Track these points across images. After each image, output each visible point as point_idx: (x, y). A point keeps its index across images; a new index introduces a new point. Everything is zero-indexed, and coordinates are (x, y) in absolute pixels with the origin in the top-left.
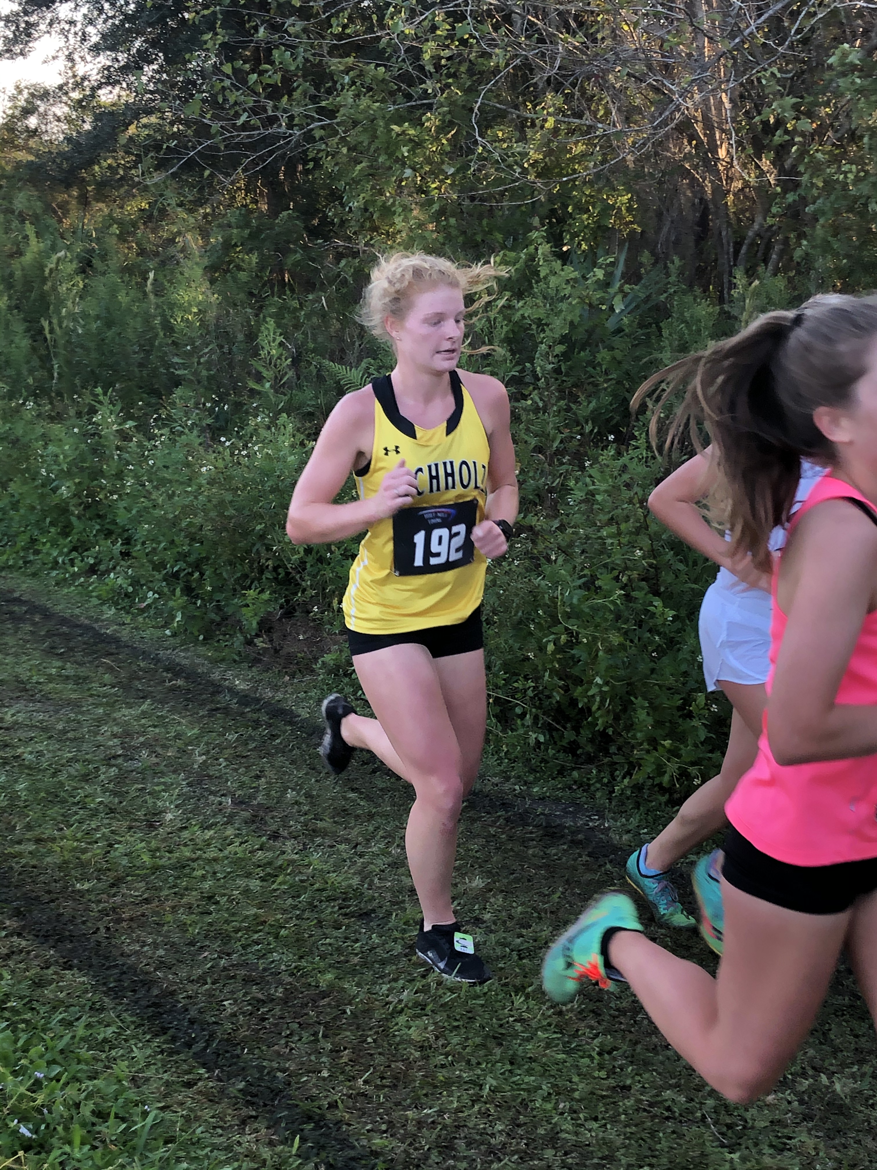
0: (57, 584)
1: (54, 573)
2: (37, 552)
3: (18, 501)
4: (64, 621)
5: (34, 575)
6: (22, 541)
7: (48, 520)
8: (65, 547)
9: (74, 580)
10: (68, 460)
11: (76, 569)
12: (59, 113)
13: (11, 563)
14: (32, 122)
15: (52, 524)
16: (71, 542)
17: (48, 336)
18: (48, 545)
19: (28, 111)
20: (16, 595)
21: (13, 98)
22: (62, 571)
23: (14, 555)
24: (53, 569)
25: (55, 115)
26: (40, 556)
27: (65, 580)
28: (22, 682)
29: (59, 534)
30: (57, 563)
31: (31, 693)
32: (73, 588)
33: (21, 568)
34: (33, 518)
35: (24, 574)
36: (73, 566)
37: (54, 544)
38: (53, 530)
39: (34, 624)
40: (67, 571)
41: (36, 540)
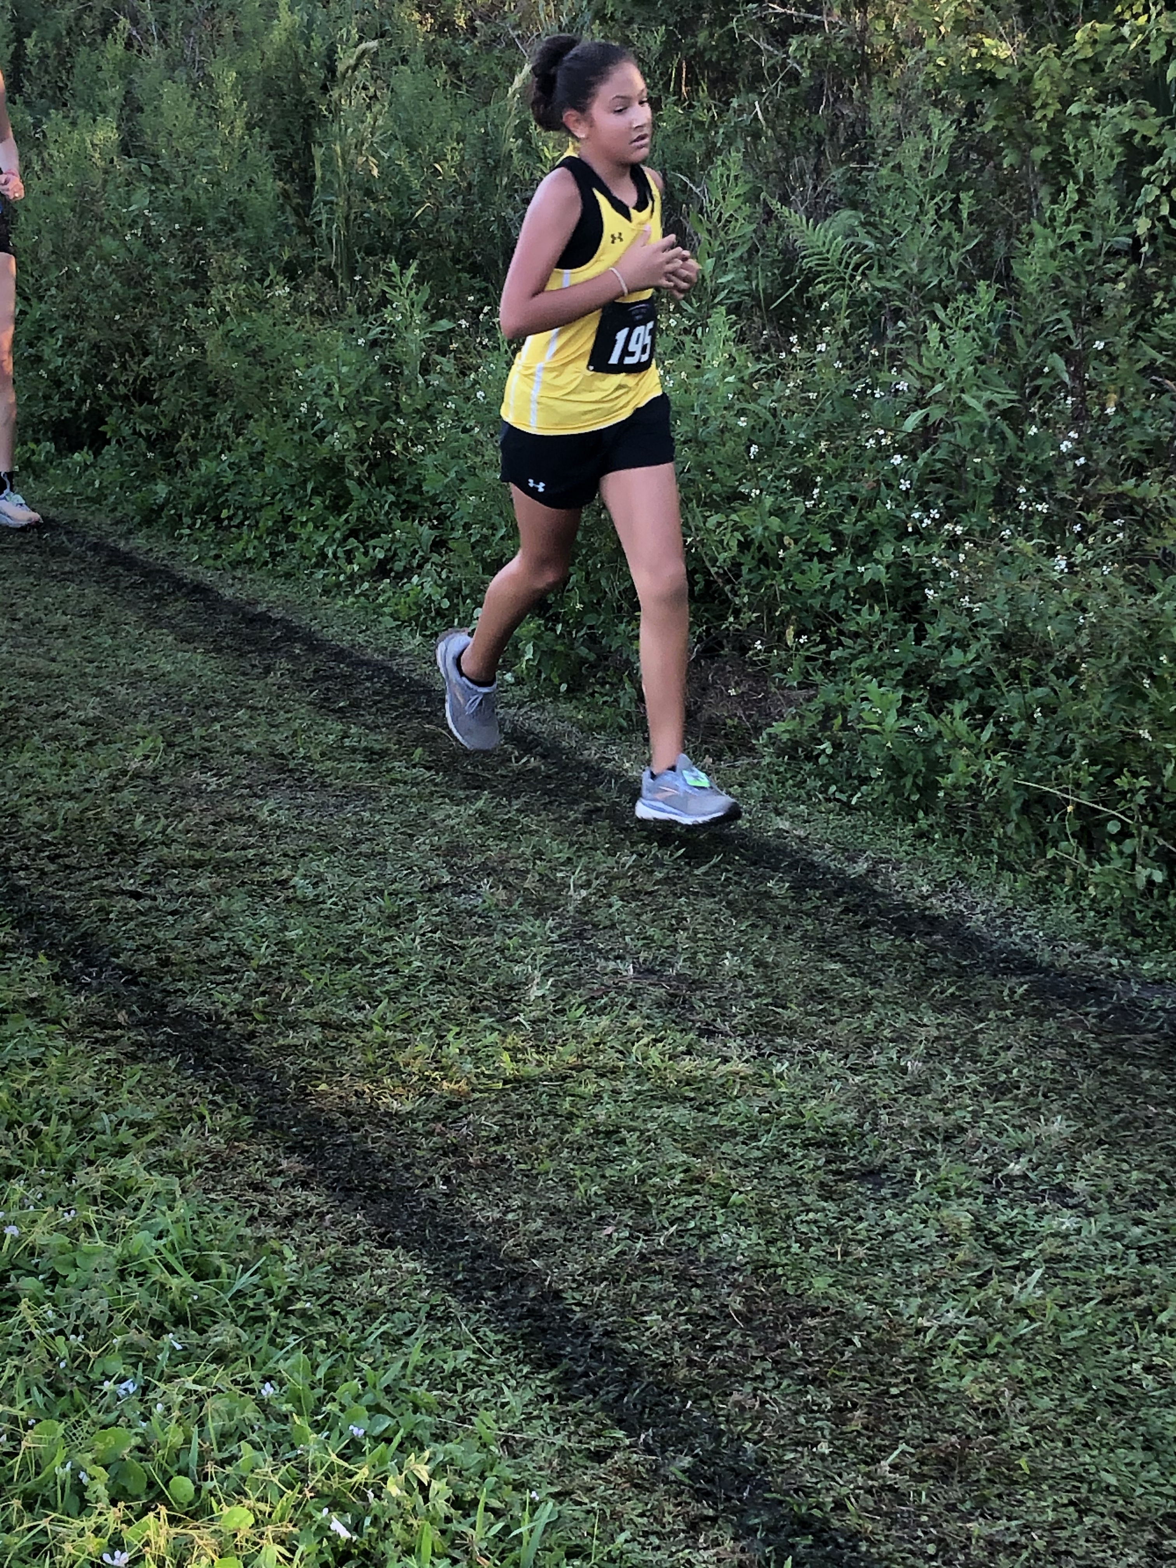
0: (326, 592)
1: (320, 574)
2: (292, 538)
3: (262, 453)
4: (340, 655)
5: (288, 575)
6: (268, 518)
7: (310, 486)
8: (338, 529)
9: (353, 586)
11: (356, 568)
13: (250, 554)
15: (315, 492)
16: (347, 521)
18: (311, 525)
20: (262, 609)
22: (333, 570)
23: (256, 542)
24: (318, 565)
26: (298, 544)
27: (339, 585)
28: (282, 756)
29: (326, 508)
30: (325, 556)
31: (296, 775)
32: (351, 599)
33: (266, 563)
34: (285, 482)
35: (270, 573)
36: (350, 562)
37: (320, 524)
38: (317, 501)
39: (295, 658)
40: (342, 571)
41: (290, 518)
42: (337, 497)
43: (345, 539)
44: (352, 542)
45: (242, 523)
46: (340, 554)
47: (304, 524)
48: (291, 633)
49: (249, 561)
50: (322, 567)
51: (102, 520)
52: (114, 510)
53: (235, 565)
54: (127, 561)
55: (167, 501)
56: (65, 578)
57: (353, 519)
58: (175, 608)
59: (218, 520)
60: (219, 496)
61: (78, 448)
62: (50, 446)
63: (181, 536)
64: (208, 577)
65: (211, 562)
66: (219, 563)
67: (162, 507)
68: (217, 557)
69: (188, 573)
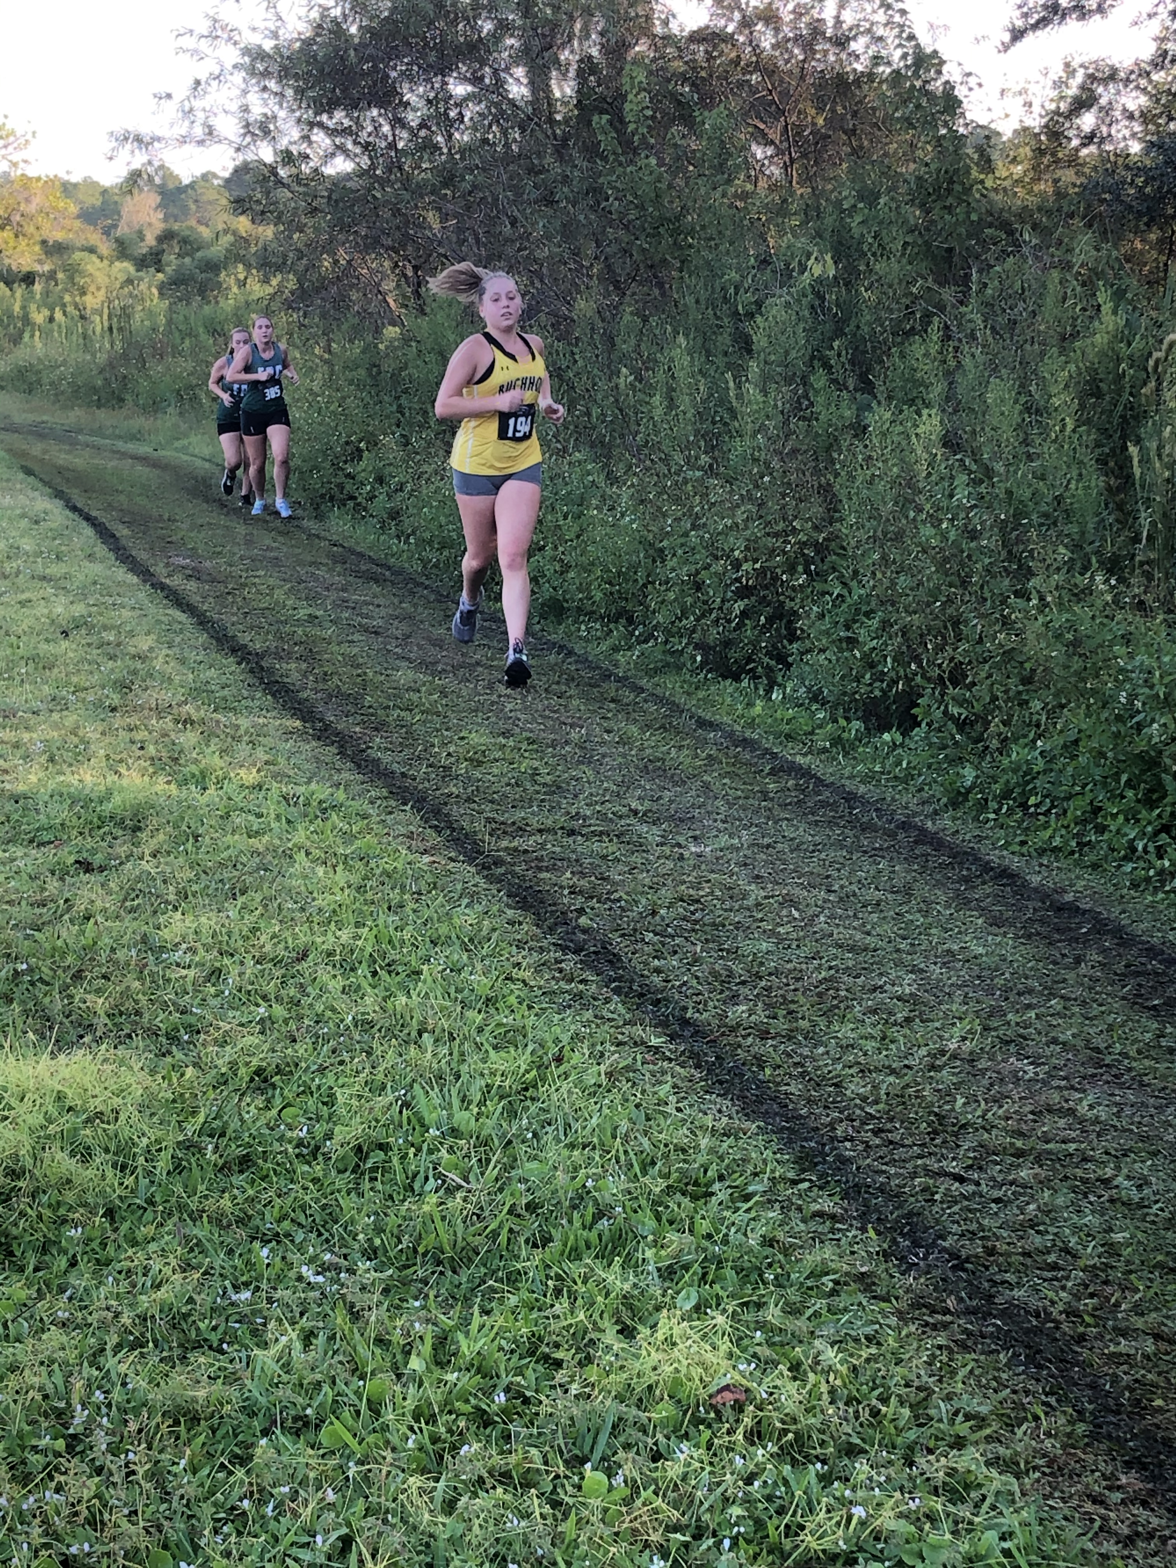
8: (1149, 823)
9: (1163, 883)
11: (1167, 863)
12: (1132, 106)
41: (1100, 809)
42: (1151, 791)
43: (1156, 833)
45: (1049, 811)
47: (1114, 816)
48: (1101, 926)
49: (1056, 850)
50: (1131, 860)
51: (909, 799)
52: (920, 790)
53: (1041, 852)
54: (936, 842)
55: (974, 785)
56: (874, 854)
58: (985, 890)
59: (1024, 806)
60: (1028, 783)
61: (885, 727)
62: (857, 725)
63: (988, 820)
64: (1016, 863)
65: (1017, 848)
66: (1024, 850)
67: (969, 791)
68: (1023, 843)
69: (994, 857)
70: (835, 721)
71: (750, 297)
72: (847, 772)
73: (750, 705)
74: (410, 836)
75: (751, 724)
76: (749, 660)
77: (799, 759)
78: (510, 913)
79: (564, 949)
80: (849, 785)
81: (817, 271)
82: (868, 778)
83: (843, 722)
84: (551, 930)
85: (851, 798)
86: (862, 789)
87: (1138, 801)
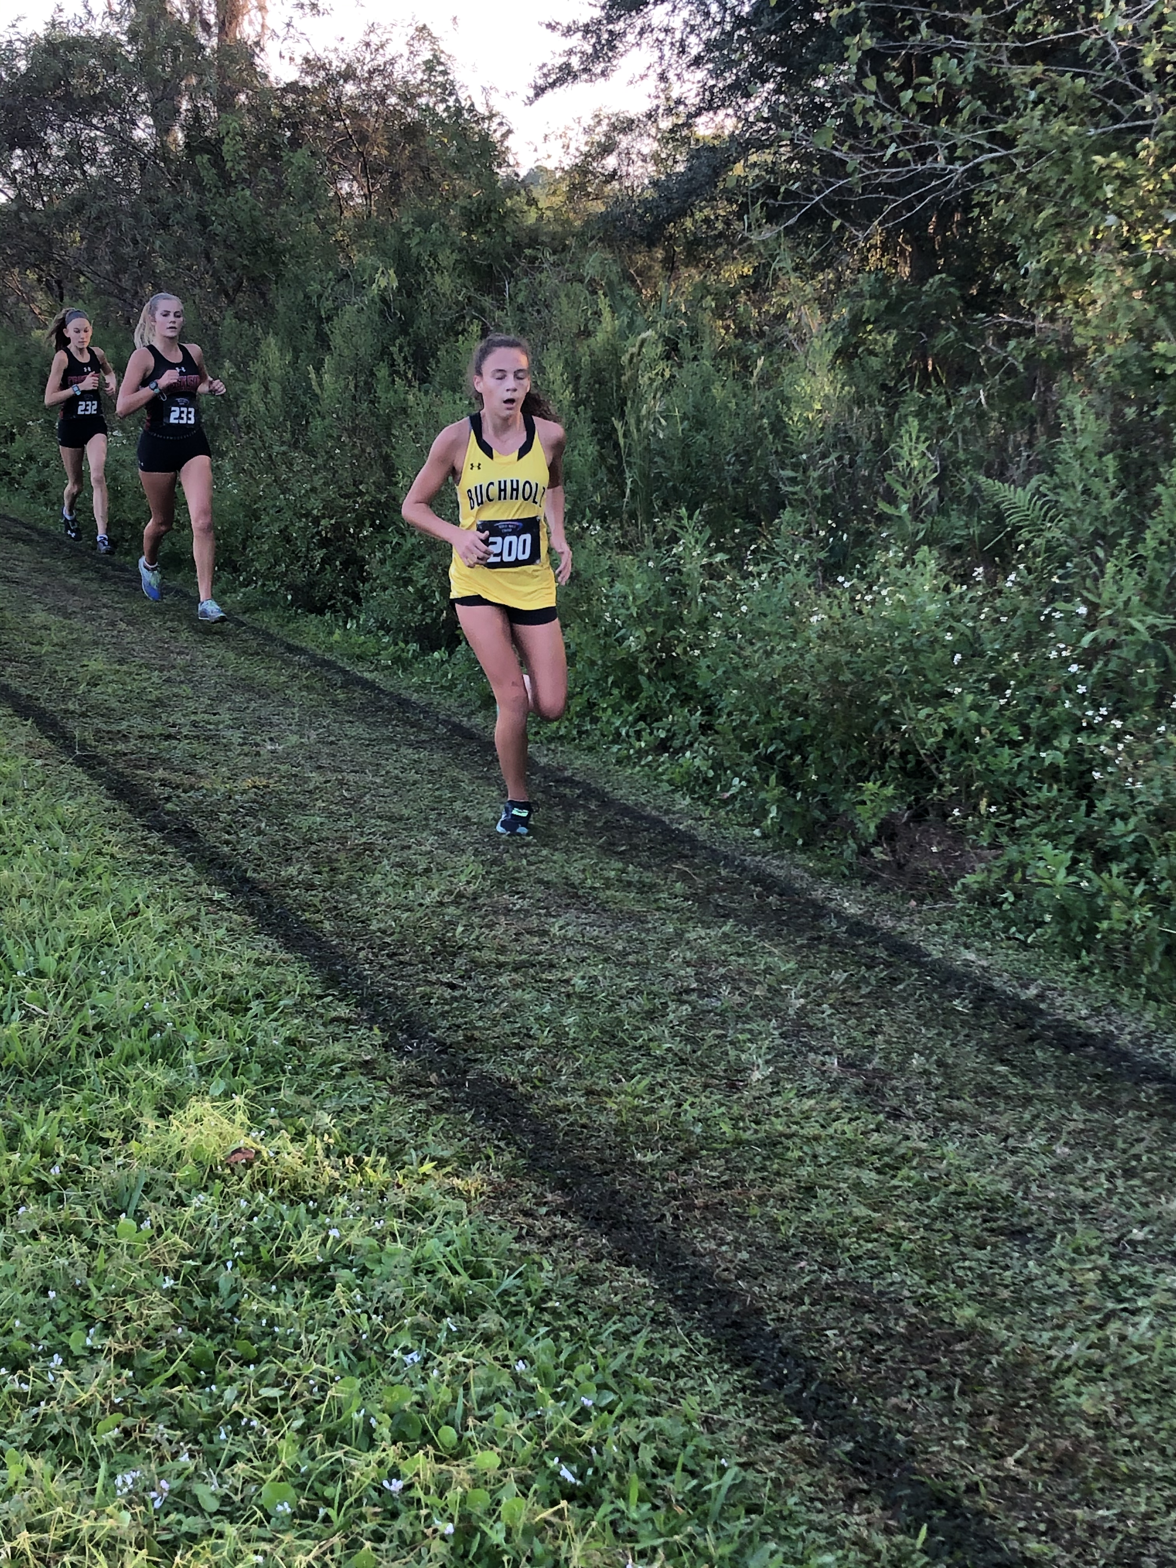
0: (619, 762)
1: (615, 748)
2: (595, 720)
3: (574, 654)
4: (626, 810)
5: (590, 749)
6: (577, 705)
7: (610, 680)
8: (630, 714)
9: (640, 759)
10: (638, 602)
11: (643, 744)
12: (646, 151)
13: (562, 732)
14: (611, 162)
15: (614, 684)
16: (638, 708)
17: (621, 441)
18: (610, 710)
19: (606, 149)
20: (568, 773)
21: (588, 131)
22: (625, 745)
23: (567, 723)
24: (614, 742)
25: (639, 152)
26: (599, 725)
27: (629, 757)
28: (573, 886)
30: (620, 734)
31: (583, 900)
32: (638, 768)
33: (574, 739)
34: (592, 677)
35: (577, 747)
36: (639, 740)
37: (617, 709)
38: (615, 692)
39: (589, 812)
40: (632, 746)
41: (595, 704)
42: (631, 689)
43: (636, 721)
44: (641, 725)
46: (631, 734)
47: (604, 710)
48: (590, 792)
49: (561, 737)
50: (617, 743)
51: (451, 703)
52: (461, 696)
53: (550, 740)
56: (418, 745)
57: (642, 708)
61: (436, 648)
62: (414, 646)
66: (538, 738)
68: (537, 733)
70: (396, 644)
71: (329, 304)
72: (404, 684)
73: (331, 633)
74: (30, 745)
75: (330, 649)
76: (331, 598)
77: (367, 675)
78: (108, 802)
79: (150, 829)
80: (405, 694)
81: (383, 283)
82: (422, 688)
83: (402, 645)
84: (141, 814)
85: (404, 704)
86: (415, 696)
87: (622, 697)
